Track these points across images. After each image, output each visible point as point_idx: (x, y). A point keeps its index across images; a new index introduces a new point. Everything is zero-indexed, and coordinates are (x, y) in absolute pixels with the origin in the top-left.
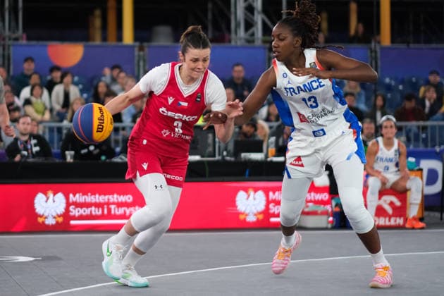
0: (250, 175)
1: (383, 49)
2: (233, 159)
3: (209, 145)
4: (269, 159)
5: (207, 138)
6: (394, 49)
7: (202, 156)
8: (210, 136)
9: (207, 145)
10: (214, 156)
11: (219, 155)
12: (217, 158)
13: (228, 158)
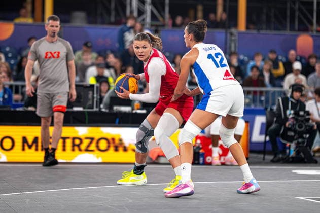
0: (119, 123)
1: (240, 33)
2: (107, 111)
3: (89, 100)
4: (134, 111)
5: (88, 94)
6: (248, 34)
7: (84, 108)
8: (91, 93)
9: (88, 99)
10: (93, 108)
11: (97, 107)
12: (95, 109)
13: (104, 110)
